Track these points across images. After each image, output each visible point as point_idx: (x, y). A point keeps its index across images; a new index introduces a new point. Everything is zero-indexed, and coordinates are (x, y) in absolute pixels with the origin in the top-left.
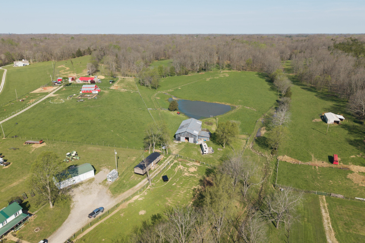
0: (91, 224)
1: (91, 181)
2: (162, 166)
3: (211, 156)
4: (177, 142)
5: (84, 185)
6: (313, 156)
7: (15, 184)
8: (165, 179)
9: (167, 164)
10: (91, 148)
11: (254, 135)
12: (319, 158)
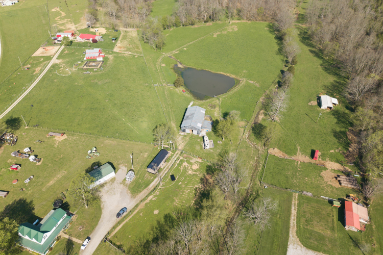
0: (119, 223)
1: (113, 180)
2: (170, 164)
3: (212, 151)
4: (182, 134)
5: (108, 185)
6: (299, 149)
7: (51, 183)
8: (173, 178)
9: (174, 161)
10: (108, 141)
11: (252, 122)
12: (303, 152)
